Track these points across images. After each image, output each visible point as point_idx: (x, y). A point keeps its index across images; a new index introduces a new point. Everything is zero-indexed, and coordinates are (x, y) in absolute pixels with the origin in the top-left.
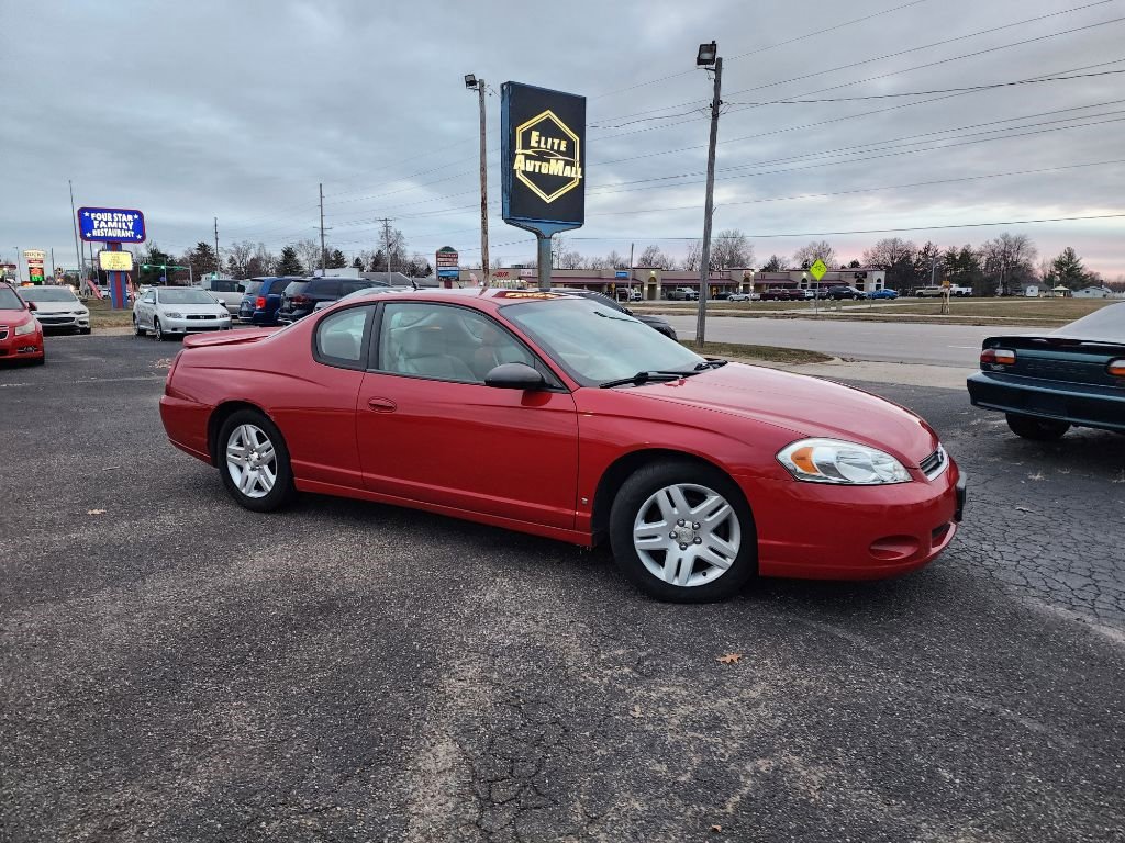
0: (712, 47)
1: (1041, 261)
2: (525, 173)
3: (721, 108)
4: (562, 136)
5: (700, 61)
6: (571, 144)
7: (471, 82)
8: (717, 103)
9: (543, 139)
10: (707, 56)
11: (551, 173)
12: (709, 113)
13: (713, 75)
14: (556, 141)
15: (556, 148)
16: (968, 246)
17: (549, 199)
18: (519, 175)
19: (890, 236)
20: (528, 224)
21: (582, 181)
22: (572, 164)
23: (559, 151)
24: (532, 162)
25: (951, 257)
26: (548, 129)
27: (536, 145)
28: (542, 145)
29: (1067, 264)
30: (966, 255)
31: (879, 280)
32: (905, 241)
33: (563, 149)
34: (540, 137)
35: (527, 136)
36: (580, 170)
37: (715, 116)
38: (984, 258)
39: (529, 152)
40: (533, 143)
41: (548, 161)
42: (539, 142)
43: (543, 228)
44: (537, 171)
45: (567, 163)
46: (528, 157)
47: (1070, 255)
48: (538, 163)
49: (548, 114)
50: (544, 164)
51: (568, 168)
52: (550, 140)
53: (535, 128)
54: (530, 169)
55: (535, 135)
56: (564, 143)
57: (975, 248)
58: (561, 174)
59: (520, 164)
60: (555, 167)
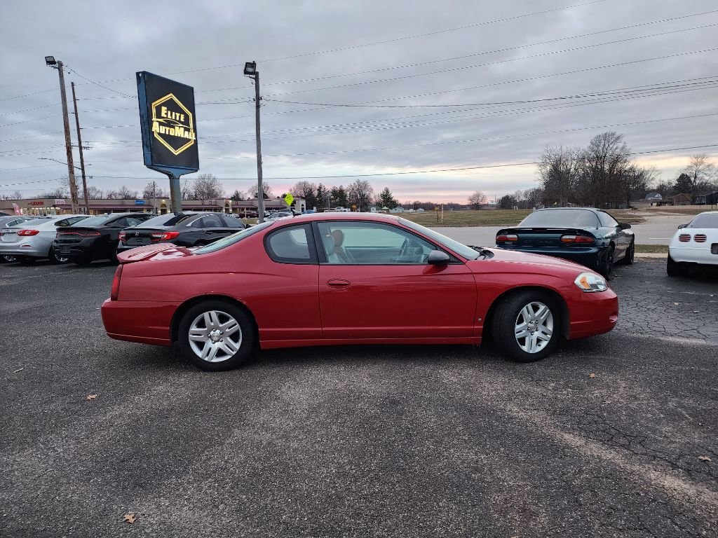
0: (253, 65)
1: (375, 194)
2: (159, 134)
3: (261, 102)
4: (181, 112)
5: (246, 72)
6: (187, 117)
7: (51, 62)
8: (258, 99)
9: (169, 112)
10: (250, 70)
11: (176, 135)
12: (254, 104)
13: (254, 81)
14: (178, 115)
15: (178, 119)
16: (341, 186)
17: (176, 153)
18: (156, 135)
19: (303, 180)
20: (162, 169)
21: (196, 141)
22: (188, 130)
23: (180, 121)
24: (164, 128)
25: (334, 192)
26: (171, 106)
27: (165, 116)
28: (169, 117)
29: (386, 196)
30: (341, 191)
31: (303, 205)
32: (310, 183)
33: (182, 120)
34: (167, 110)
35: (159, 109)
36: (194, 134)
37: (258, 107)
38: (348, 193)
39: (161, 120)
40: (163, 115)
41: (174, 127)
42: (167, 114)
43: (174, 172)
44: (167, 133)
45: (186, 129)
46: (161, 124)
47: (387, 191)
48: (167, 129)
49: (171, 96)
50: (171, 129)
51: (186, 132)
52: (174, 113)
53: (164, 104)
54: (163, 132)
55: (164, 109)
56: (182, 116)
57: (345, 187)
58: (182, 136)
59: (156, 127)
60: (179, 132)
